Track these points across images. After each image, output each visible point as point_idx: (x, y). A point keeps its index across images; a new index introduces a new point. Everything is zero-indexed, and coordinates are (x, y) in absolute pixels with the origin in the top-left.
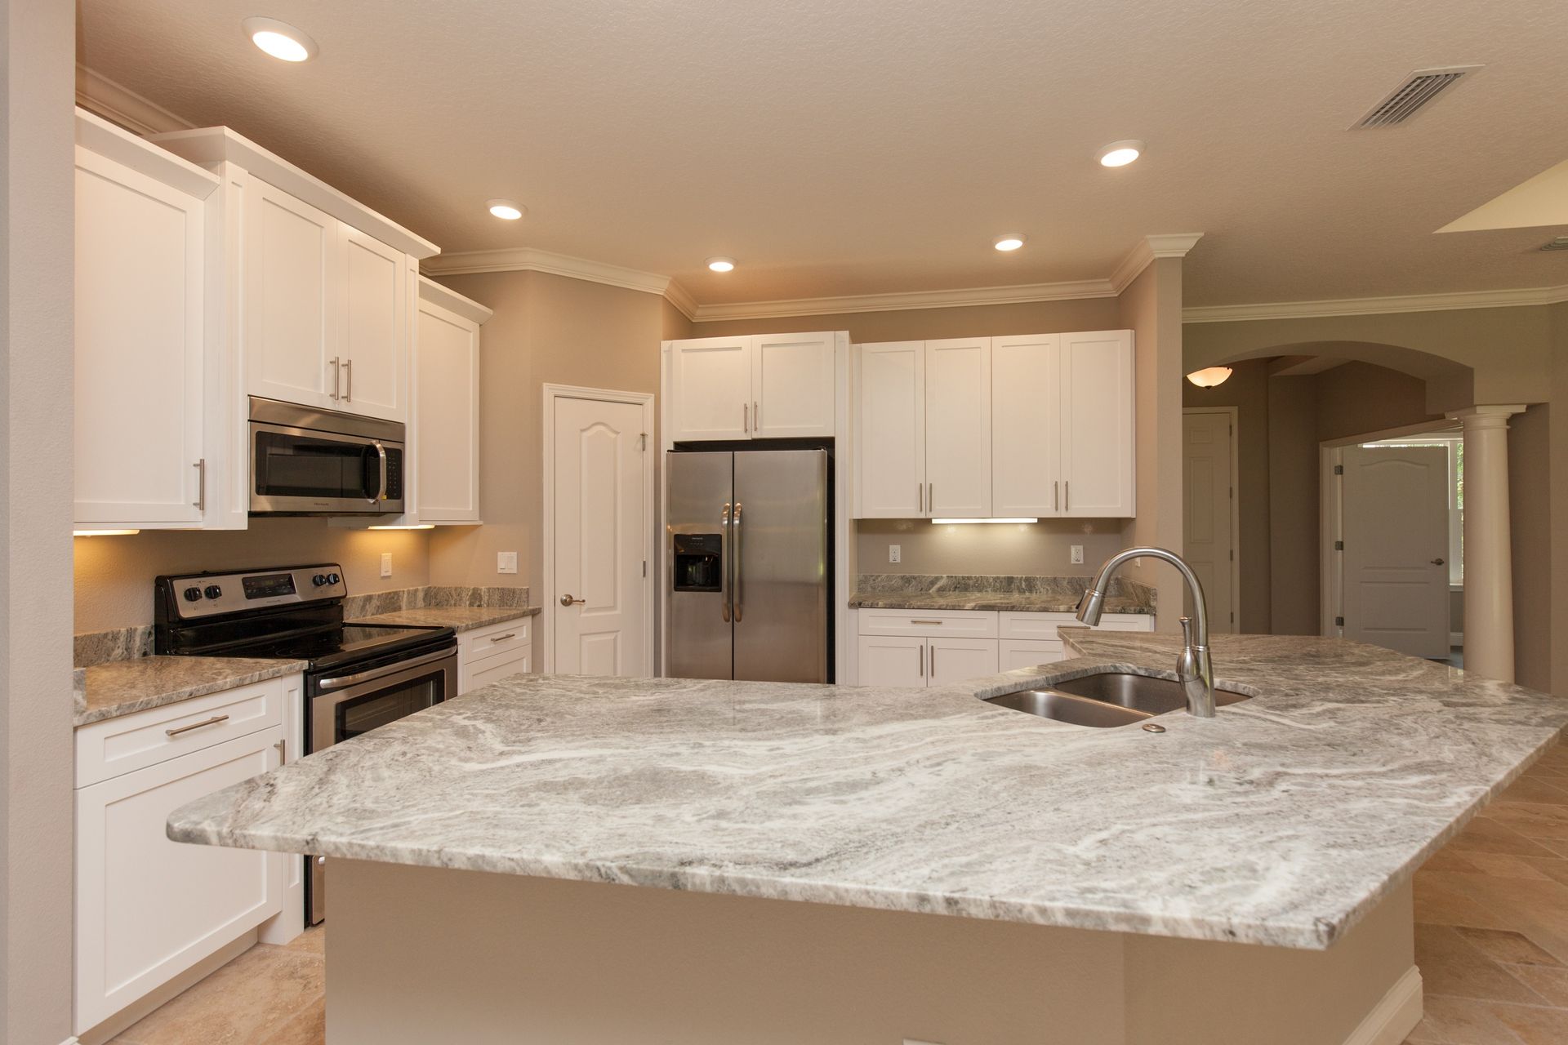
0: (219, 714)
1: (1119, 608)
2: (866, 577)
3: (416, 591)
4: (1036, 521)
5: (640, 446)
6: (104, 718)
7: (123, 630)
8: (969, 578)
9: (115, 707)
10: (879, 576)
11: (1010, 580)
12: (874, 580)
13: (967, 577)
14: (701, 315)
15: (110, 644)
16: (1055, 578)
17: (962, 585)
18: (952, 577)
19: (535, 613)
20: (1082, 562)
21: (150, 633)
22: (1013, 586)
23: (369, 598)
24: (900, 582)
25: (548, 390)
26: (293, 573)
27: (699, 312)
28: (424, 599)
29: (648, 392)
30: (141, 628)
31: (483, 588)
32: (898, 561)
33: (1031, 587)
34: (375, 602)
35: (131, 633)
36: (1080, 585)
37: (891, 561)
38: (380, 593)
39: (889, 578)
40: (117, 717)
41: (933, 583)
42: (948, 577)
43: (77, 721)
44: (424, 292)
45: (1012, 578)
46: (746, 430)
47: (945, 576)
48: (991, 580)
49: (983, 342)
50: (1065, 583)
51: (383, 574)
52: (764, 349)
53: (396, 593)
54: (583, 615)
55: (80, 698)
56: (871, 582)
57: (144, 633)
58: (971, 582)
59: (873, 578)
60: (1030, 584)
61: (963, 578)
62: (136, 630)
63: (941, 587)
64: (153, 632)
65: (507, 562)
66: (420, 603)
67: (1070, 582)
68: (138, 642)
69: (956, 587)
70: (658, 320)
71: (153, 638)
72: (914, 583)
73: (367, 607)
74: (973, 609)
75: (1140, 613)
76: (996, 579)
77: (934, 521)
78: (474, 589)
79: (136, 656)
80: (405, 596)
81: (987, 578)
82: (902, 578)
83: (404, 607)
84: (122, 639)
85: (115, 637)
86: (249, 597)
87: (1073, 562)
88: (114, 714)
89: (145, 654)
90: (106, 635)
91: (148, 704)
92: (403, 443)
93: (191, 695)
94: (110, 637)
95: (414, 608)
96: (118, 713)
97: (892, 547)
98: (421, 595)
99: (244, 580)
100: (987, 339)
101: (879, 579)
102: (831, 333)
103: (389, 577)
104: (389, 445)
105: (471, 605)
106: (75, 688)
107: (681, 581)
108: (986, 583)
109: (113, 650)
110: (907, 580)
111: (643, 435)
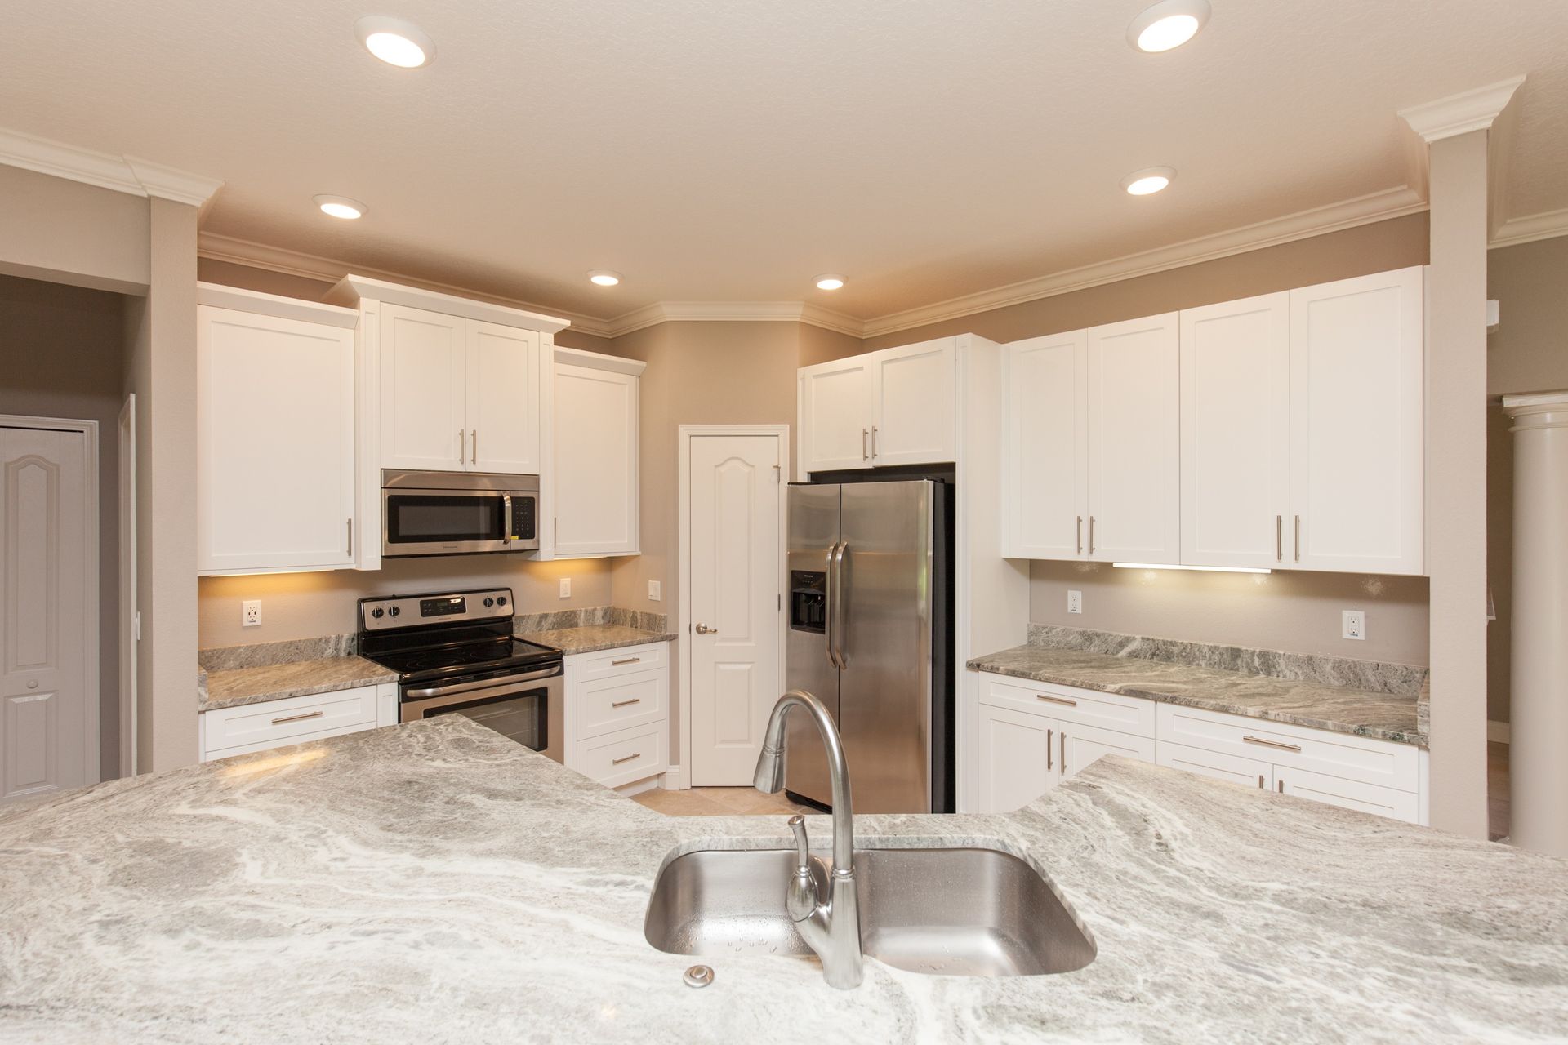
0: (317, 710)
1: (1354, 726)
2: (1037, 628)
3: (594, 610)
4: (1269, 571)
5: (775, 478)
6: (221, 707)
7: (333, 636)
8: (1173, 644)
9: (230, 700)
10: (1053, 629)
11: (1235, 653)
12: (1047, 633)
13: (1171, 642)
14: (869, 330)
15: (324, 645)
16: (1310, 659)
17: (1161, 653)
18: (1148, 639)
19: (672, 638)
20: (1361, 637)
21: (353, 639)
22: (1239, 662)
23: (545, 616)
24: (1079, 640)
25: (684, 431)
26: (466, 596)
27: (866, 328)
28: (603, 617)
29: (785, 423)
30: (346, 636)
31: (638, 611)
32: (1079, 611)
33: (1268, 666)
34: (551, 620)
35: (339, 639)
36: (1356, 674)
37: (1070, 611)
38: (556, 612)
39: (1066, 632)
40: (231, 707)
41: (1122, 645)
42: (1142, 638)
43: (201, 707)
44: (558, 358)
45: (1238, 650)
46: (865, 457)
47: (1138, 637)
48: (1205, 650)
49: (1167, 319)
50: (1328, 667)
51: (562, 596)
52: (885, 366)
53: (572, 612)
54: (716, 645)
55: (203, 693)
56: (1044, 634)
57: (348, 639)
58: (1176, 650)
59: (1047, 630)
60: (1268, 663)
61: (1165, 643)
62: (342, 636)
63: (1134, 652)
64: (356, 638)
65: (654, 589)
66: (599, 620)
67: (1338, 666)
68: (344, 645)
69: (1153, 654)
70: (795, 346)
71: (355, 642)
72: (1097, 641)
73: (543, 623)
74: (1117, 693)
75: (1394, 739)
76: (1213, 649)
77: (1115, 565)
78: (633, 612)
79: (343, 654)
80: (583, 614)
81: (1200, 648)
82: (1082, 634)
83: (581, 624)
84: (332, 642)
85: (327, 641)
86: (423, 615)
87: (1346, 635)
88: (229, 705)
89: (349, 654)
90: (320, 640)
91: (255, 699)
92: (538, 491)
93: (291, 695)
94: (324, 641)
95: (593, 626)
96: (232, 704)
97: (1071, 593)
98: (599, 614)
99: (422, 602)
100: (1172, 316)
101: (1054, 632)
102: (951, 339)
103: (568, 598)
104: (515, 495)
105: (632, 626)
106: (199, 686)
107: (796, 621)
108: (1197, 653)
109: (326, 650)
110: (1089, 638)
111: (777, 467)
